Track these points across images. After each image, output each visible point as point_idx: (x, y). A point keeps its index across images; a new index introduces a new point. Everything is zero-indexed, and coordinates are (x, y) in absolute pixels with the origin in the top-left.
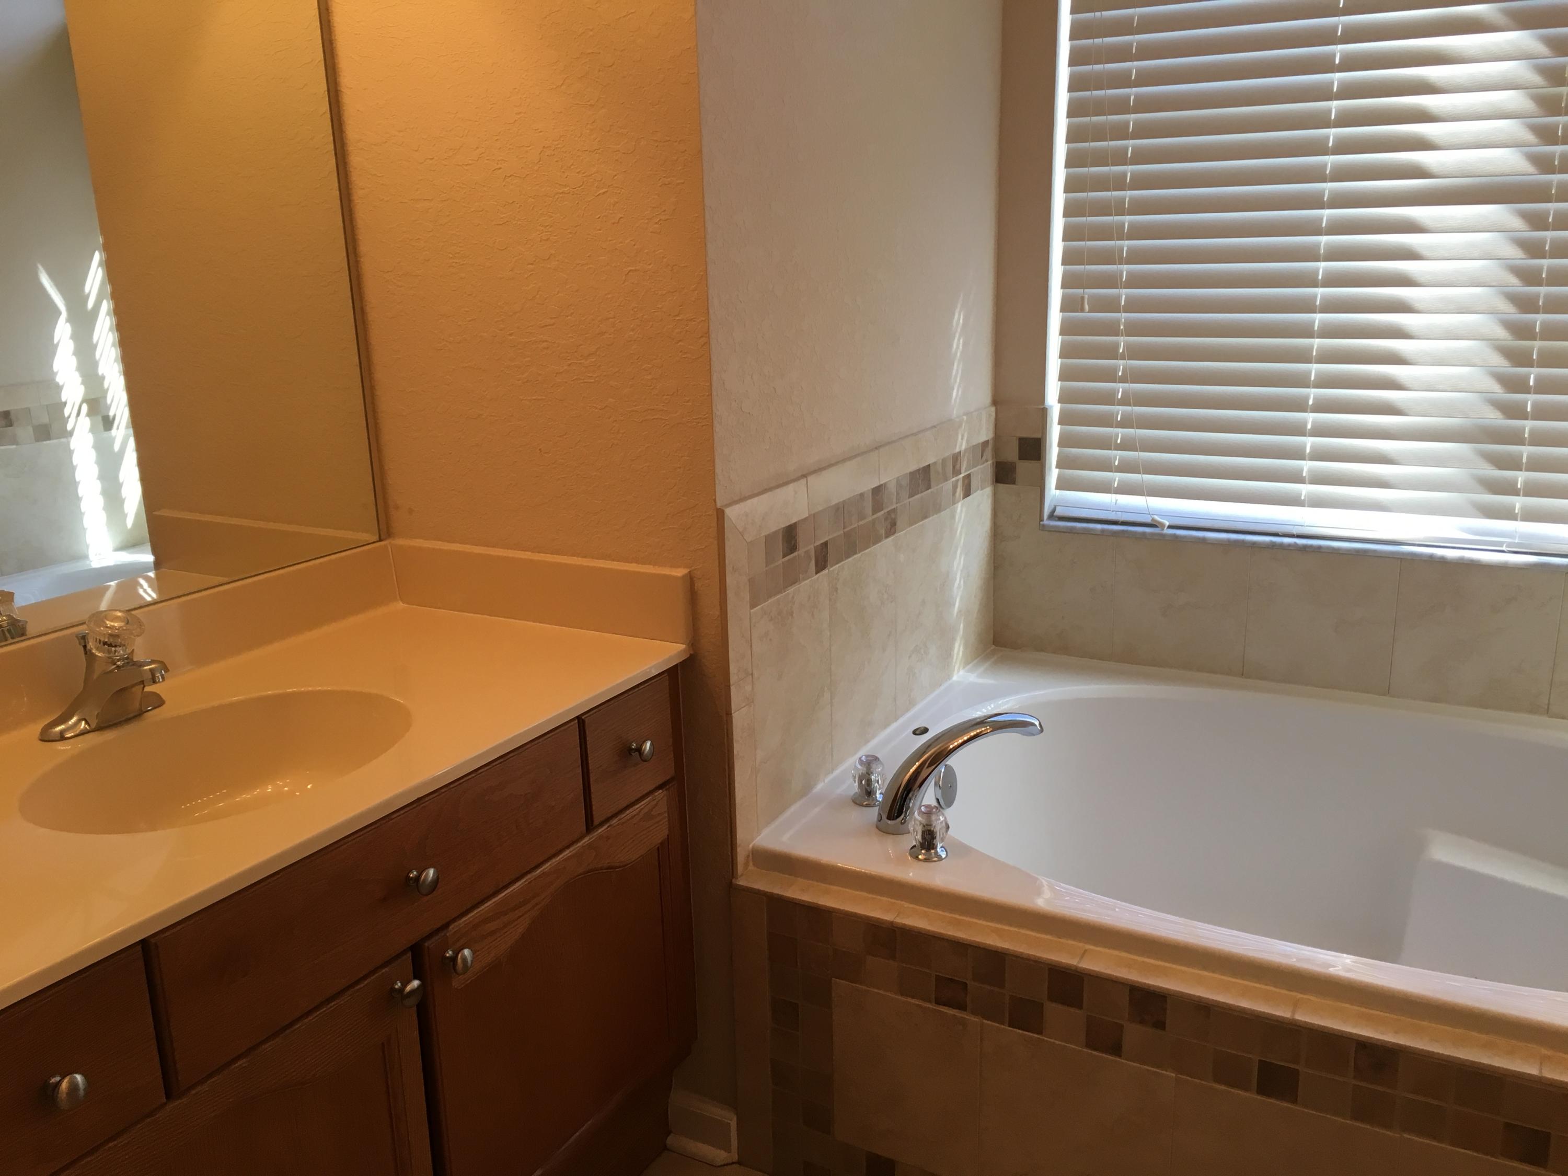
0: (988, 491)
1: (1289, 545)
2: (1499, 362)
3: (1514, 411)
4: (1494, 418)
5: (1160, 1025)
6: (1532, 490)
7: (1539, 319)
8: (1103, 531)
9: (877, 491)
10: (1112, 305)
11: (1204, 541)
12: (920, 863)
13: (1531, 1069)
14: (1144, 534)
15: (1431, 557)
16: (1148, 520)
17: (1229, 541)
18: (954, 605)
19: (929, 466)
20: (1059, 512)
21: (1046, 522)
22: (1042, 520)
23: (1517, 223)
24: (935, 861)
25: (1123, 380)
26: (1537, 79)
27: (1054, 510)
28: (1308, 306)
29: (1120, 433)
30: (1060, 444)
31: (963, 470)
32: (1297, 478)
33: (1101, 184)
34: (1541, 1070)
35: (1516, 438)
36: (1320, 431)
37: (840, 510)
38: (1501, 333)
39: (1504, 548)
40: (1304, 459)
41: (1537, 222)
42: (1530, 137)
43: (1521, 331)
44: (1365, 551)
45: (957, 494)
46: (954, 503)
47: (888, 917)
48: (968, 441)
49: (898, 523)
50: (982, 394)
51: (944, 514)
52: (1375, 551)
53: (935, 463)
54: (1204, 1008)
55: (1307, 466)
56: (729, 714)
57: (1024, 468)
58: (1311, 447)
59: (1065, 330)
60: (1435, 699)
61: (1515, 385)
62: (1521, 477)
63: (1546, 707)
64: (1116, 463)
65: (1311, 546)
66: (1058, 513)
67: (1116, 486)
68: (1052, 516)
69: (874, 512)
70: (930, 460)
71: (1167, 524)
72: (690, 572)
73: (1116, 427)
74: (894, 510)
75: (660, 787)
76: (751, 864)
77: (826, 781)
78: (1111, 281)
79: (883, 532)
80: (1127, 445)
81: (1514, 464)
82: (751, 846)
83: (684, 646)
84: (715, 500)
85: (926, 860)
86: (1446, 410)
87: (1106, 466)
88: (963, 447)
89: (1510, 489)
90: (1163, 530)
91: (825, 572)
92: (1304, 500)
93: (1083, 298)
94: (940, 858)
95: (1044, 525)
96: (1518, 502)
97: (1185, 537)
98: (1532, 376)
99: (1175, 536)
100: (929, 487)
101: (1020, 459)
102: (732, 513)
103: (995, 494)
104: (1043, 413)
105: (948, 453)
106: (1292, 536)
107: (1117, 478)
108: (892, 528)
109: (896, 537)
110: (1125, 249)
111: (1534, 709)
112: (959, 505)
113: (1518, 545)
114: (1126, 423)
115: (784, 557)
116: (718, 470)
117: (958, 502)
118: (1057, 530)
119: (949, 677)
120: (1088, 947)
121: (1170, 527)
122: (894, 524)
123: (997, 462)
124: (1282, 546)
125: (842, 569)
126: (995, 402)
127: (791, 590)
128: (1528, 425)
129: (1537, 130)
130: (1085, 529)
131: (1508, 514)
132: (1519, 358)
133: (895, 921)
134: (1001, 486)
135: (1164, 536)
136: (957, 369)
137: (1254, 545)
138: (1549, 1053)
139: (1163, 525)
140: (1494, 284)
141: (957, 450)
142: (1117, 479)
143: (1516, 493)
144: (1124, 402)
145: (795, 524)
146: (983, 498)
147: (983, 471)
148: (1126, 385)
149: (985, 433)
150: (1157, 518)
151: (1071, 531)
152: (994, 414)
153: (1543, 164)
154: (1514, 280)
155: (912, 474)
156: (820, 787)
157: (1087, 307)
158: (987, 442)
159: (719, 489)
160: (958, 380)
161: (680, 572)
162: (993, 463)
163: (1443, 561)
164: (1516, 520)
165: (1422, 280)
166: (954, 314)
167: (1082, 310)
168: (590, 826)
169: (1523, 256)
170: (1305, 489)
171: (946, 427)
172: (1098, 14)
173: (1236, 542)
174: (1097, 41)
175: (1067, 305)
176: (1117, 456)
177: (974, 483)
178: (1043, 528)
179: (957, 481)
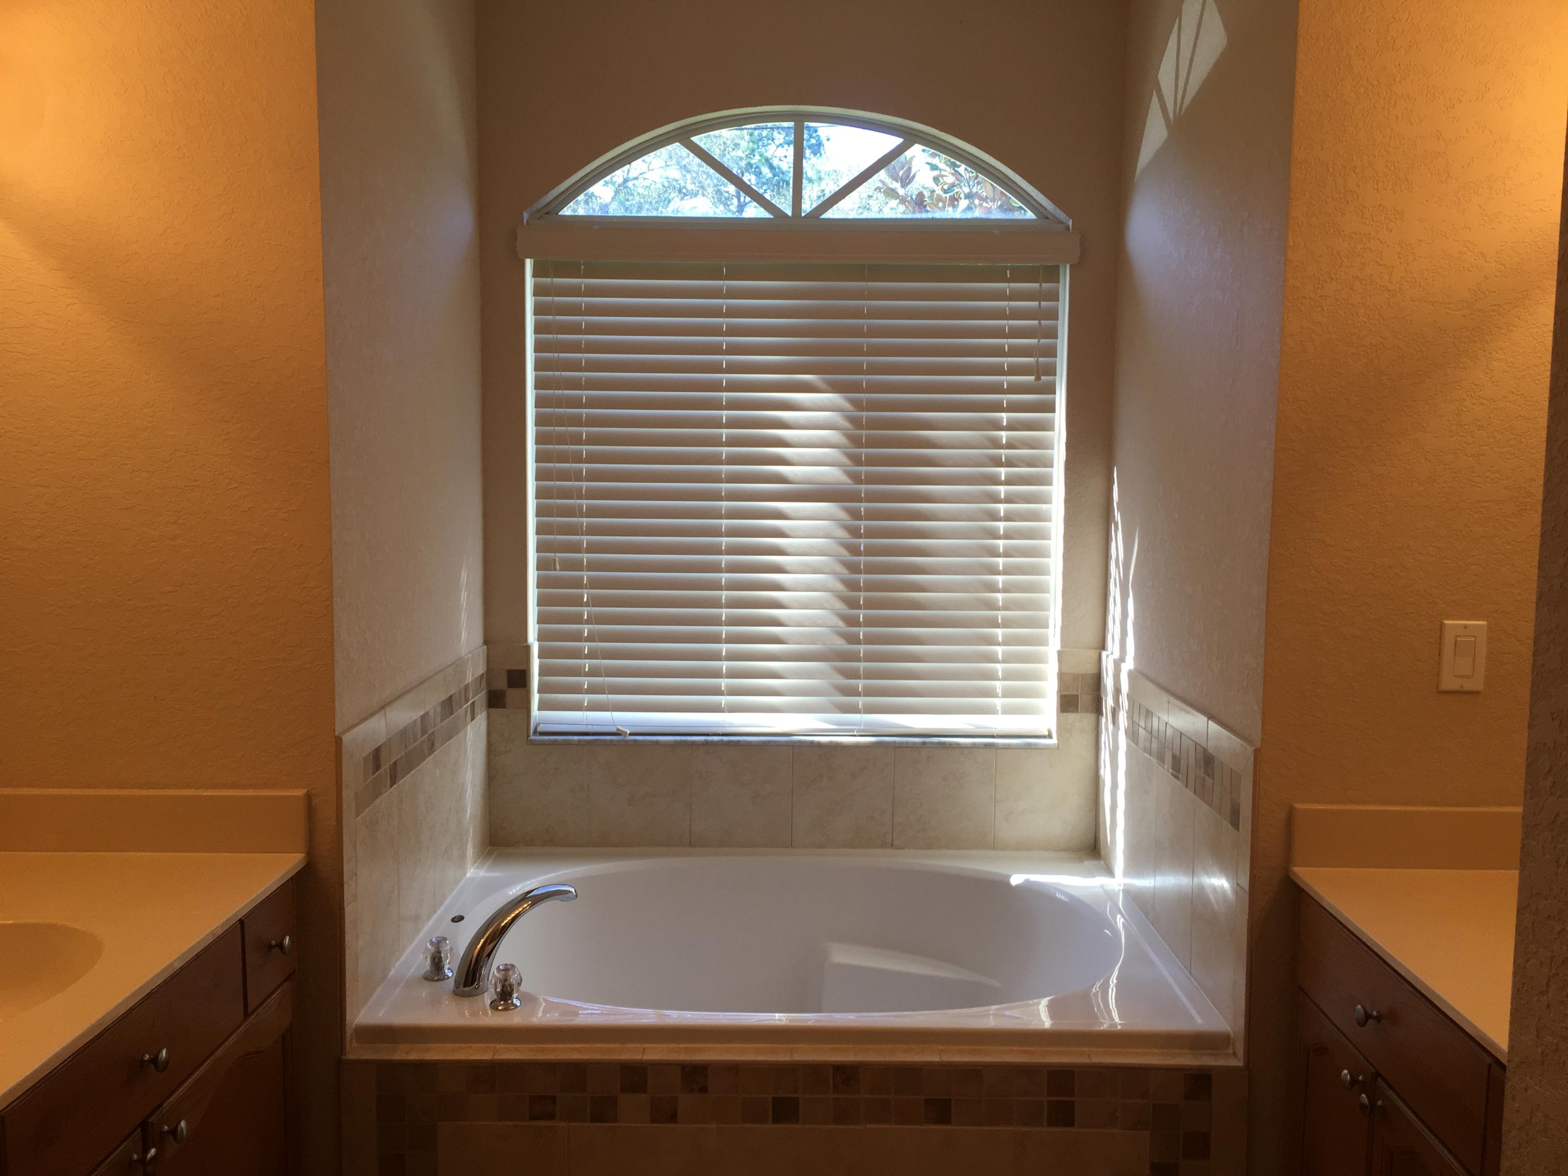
0: (484, 714)
1: (718, 742)
2: (840, 606)
3: (853, 639)
4: (841, 644)
5: (704, 1089)
6: (869, 692)
7: (862, 577)
8: (579, 741)
9: (424, 717)
10: (577, 566)
11: (657, 742)
12: (500, 1012)
13: (935, 1058)
14: (612, 741)
15: (812, 742)
16: (614, 729)
17: (675, 741)
18: (467, 811)
19: (451, 696)
20: (541, 728)
21: (532, 737)
22: (528, 736)
23: (843, 515)
24: (512, 1009)
25: (588, 622)
26: (847, 424)
27: (536, 729)
28: (716, 568)
29: (587, 664)
30: (540, 674)
31: (470, 698)
32: (717, 692)
33: (564, 476)
34: (941, 1058)
35: (855, 657)
36: (731, 657)
37: (404, 734)
38: (840, 587)
39: (855, 733)
40: (722, 678)
41: (855, 515)
42: (845, 460)
43: (852, 586)
44: (769, 742)
45: (467, 719)
46: (466, 725)
47: (487, 1057)
48: (473, 676)
49: (436, 744)
50: (477, 637)
51: (461, 734)
52: (775, 742)
53: (455, 693)
54: (734, 1068)
55: (724, 683)
56: (342, 909)
57: (513, 694)
58: (726, 668)
59: (541, 584)
60: (822, 846)
61: (852, 621)
62: (861, 684)
63: (891, 842)
64: (586, 687)
65: (732, 741)
66: (539, 729)
67: (586, 705)
68: (535, 732)
69: (423, 735)
70: (452, 691)
71: (628, 732)
72: (308, 791)
73: (584, 659)
74: (433, 733)
75: (286, 980)
76: (354, 1041)
77: (396, 966)
78: (576, 548)
79: (427, 751)
80: (593, 672)
81: (854, 675)
82: (354, 1026)
83: (303, 855)
84: (334, 730)
85: (505, 1009)
86: (812, 639)
87: (577, 690)
88: (470, 680)
89: (854, 692)
90: (626, 737)
91: (395, 786)
92: (724, 707)
93: (555, 560)
94: (516, 1006)
95: (531, 740)
96: (861, 701)
97: (643, 741)
98: (861, 615)
99: (636, 741)
100: (452, 713)
101: (508, 687)
102: (346, 738)
103: (488, 717)
104: (527, 649)
105: (462, 686)
106: (718, 735)
107: (586, 698)
108: (432, 749)
109: (436, 755)
110: (585, 524)
111: (883, 846)
112: (469, 726)
113: (863, 730)
114: (592, 655)
115: (373, 774)
116: (337, 707)
117: (468, 725)
118: (543, 743)
119: (465, 874)
120: (645, 1046)
121: (631, 734)
122: (433, 745)
123: (489, 691)
124: (713, 743)
125: (405, 782)
126: (486, 642)
127: (377, 802)
128: (862, 648)
129: (851, 457)
130: (565, 740)
131: (854, 710)
132: (853, 604)
133: (494, 1058)
134: (493, 710)
135: (627, 741)
136: (464, 616)
137: (693, 743)
138: (943, 1048)
139: (625, 733)
140: (833, 554)
141: (467, 683)
142: (587, 700)
143: (858, 694)
144: (590, 639)
145: (380, 746)
146: (481, 720)
147: (481, 698)
148: (591, 626)
149: (481, 669)
150: (620, 728)
151: (555, 743)
152: (486, 651)
153: (856, 478)
154: (845, 552)
155: (443, 703)
156: (392, 972)
157: (558, 567)
158: (483, 674)
159: (337, 721)
160: (465, 625)
161: (300, 792)
162: (486, 692)
163: (819, 745)
164: (860, 713)
165: (789, 551)
166: (461, 574)
167: (555, 569)
168: (246, 1015)
169: (849, 537)
170: (724, 700)
171: (459, 665)
172: (556, 355)
173: (681, 742)
174: (556, 373)
175: (542, 565)
176: (586, 681)
177: (477, 710)
178: (532, 743)
179: (468, 706)
